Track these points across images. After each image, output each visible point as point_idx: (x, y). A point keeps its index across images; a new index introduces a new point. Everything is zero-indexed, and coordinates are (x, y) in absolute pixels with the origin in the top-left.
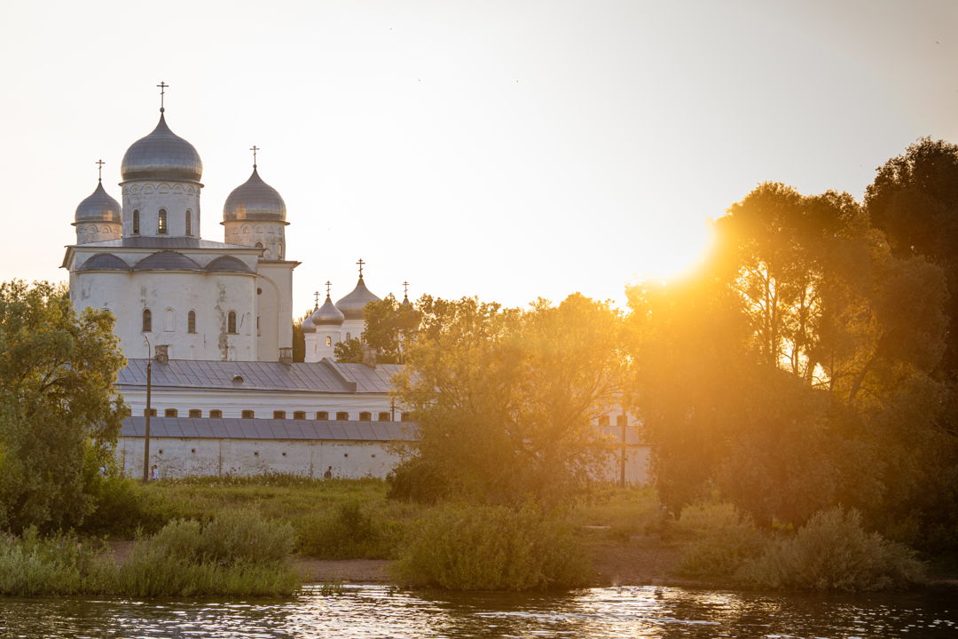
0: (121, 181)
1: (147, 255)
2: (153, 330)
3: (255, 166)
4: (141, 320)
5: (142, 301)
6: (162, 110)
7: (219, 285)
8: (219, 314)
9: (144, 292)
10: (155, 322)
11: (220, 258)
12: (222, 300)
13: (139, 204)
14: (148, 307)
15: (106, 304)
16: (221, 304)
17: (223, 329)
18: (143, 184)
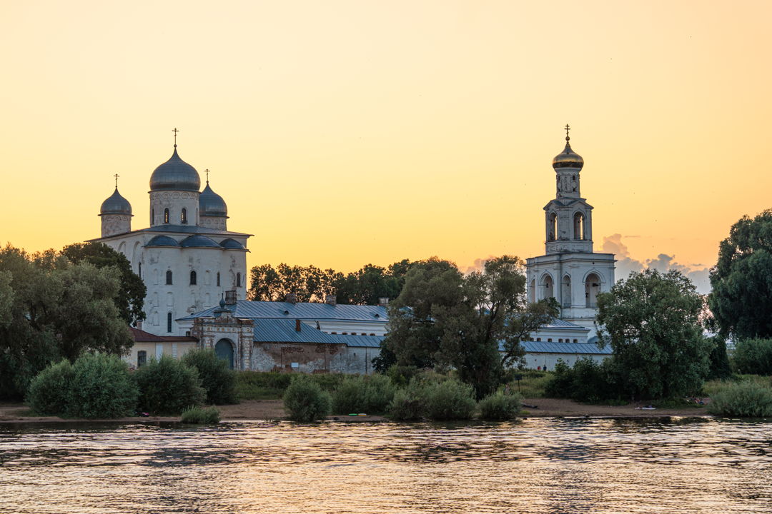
0: (150, 190)
1: (185, 237)
2: (198, 283)
3: (207, 182)
4: (189, 277)
5: (190, 266)
6: (175, 146)
7: (231, 257)
8: (231, 275)
9: (191, 260)
10: (198, 279)
11: (226, 240)
12: (233, 266)
13: (169, 205)
14: (194, 269)
15: (169, 267)
16: (233, 269)
17: (234, 284)
18: (172, 192)
